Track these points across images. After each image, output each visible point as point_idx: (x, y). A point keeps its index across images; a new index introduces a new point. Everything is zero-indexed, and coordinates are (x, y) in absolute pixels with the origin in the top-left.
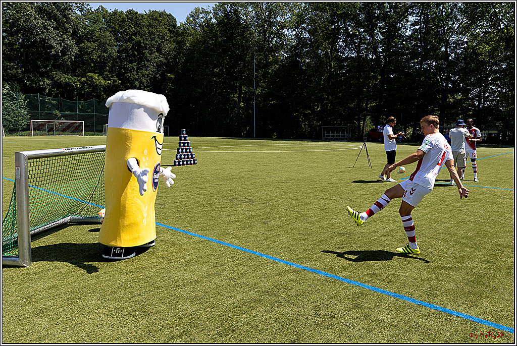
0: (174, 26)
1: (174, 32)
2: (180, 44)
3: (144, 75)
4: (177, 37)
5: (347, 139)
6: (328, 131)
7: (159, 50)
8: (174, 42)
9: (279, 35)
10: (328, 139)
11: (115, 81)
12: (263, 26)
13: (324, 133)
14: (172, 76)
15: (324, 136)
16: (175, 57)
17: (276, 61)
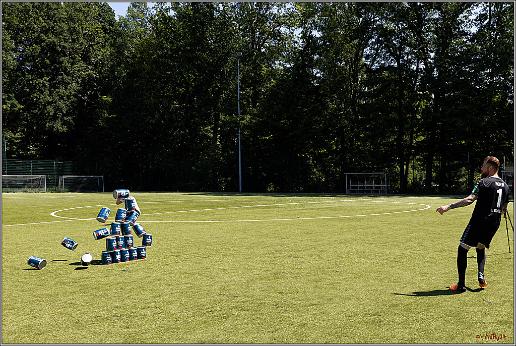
0: (112, 22)
1: (111, 31)
2: (119, 49)
3: (62, 97)
4: (115, 39)
5: (384, 192)
6: (354, 179)
7: (86, 58)
8: (112, 45)
9: (275, 35)
10: (354, 192)
11: (13, 106)
12: (251, 21)
13: (349, 184)
14: (109, 99)
15: (349, 188)
16: (112, 69)
17: (272, 73)
